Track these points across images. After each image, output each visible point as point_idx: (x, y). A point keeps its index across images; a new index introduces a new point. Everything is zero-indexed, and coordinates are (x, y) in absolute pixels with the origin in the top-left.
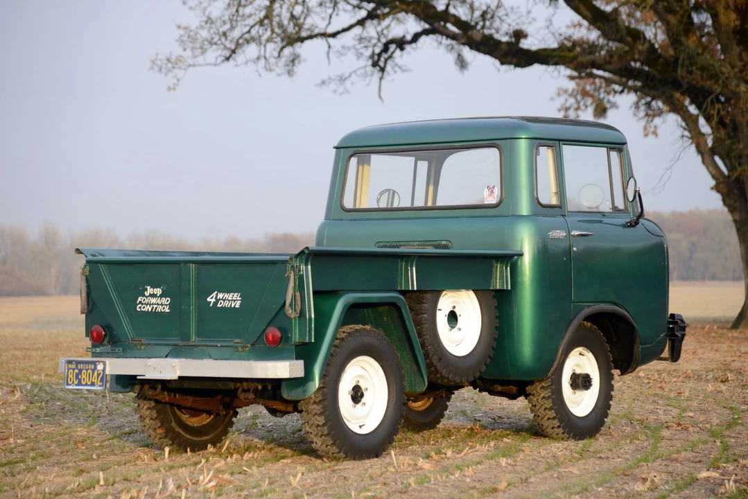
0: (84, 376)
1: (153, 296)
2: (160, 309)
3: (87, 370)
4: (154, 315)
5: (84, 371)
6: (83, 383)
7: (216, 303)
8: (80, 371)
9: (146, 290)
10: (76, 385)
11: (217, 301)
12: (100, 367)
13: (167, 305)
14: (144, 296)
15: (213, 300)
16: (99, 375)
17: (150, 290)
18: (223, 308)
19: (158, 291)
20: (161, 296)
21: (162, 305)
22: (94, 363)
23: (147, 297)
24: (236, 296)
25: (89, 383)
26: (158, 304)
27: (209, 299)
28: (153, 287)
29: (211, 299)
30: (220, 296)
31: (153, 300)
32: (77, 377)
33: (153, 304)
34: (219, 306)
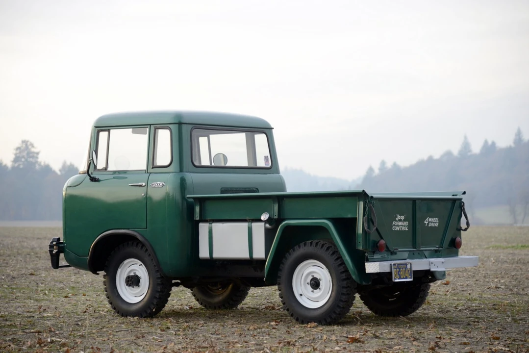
0: (402, 273)
1: (400, 220)
2: (403, 228)
3: (403, 269)
4: (400, 232)
5: (401, 269)
6: (402, 277)
7: (428, 224)
8: (400, 269)
9: (397, 217)
10: (399, 279)
11: (429, 222)
12: (409, 266)
13: (406, 226)
14: (396, 221)
15: (427, 222)
16: (408, 271)
17: (399, 217)
18: (431, 227)
19: (403, 218)
20: (405, 220)
21: (404, 226)
22: (406, 264)
23: (397, 221)
24: (436, 220)
25: (404, 277)
26: (402, 226)
27: (425, 222)
28: (400, 215)
29: (426, 222)
30: (430, 220)
31: (400, 223)
32: (399, 274)
33: (400, 226)
34: (429, 226)
